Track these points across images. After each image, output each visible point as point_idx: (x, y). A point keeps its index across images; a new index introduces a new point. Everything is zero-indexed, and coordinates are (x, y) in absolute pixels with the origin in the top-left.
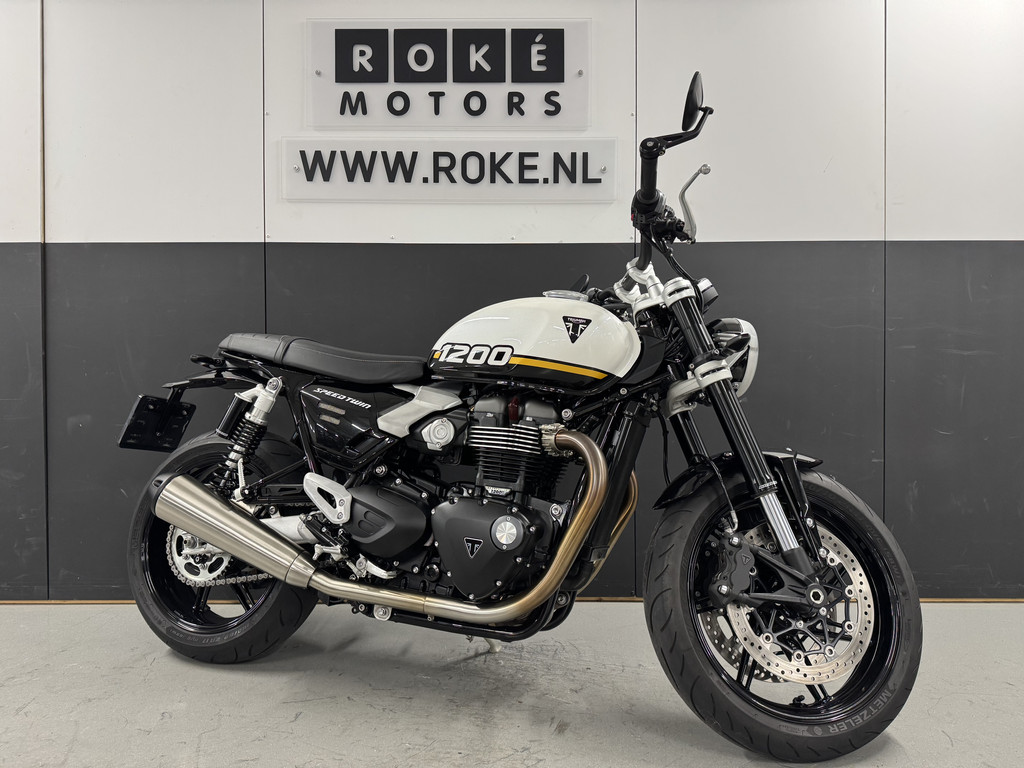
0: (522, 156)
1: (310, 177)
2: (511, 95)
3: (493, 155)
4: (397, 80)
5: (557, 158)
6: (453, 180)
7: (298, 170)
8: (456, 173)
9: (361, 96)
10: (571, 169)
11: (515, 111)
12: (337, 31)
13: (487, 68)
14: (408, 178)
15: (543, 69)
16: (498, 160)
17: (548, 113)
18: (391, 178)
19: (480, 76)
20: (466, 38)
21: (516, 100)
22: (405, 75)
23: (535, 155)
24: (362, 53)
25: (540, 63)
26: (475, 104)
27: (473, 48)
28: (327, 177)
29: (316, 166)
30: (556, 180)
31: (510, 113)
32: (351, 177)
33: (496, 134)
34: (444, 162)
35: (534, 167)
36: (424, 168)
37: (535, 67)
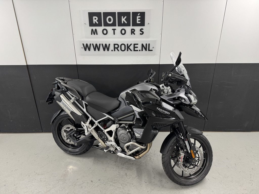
0: (134, 44)
1: (85, 50)
2: (132, 29)
3: (128, 44)
4: (104, 26)
5: (143, 45)
6: (118, 51)
8: (119, 49)
9: (96, 30)
10: (146, 47)
11: (133, 33)
12: (89, 13)
13: (126, 22)
14: (108, 50)
15: (139, 22)
16: (129, 45)
17: (141, 34)
18: (104, 50)
19: (124, 25)
20: (121, 14)
21: (133, 31)
22: (106, 24)
23: (137, 44)
24: (95, 19)
25: (139, 21)
26: (123, 32)
27: (122, 17)
28: (89, 50)
29: (87, 47)
30: (142, 50)
31: (132, 34)
32: (95, 50)
33: (128, 39)
34: (116, 46)
35: (137, 47)
36: (112, 48)
37: (138, 22)
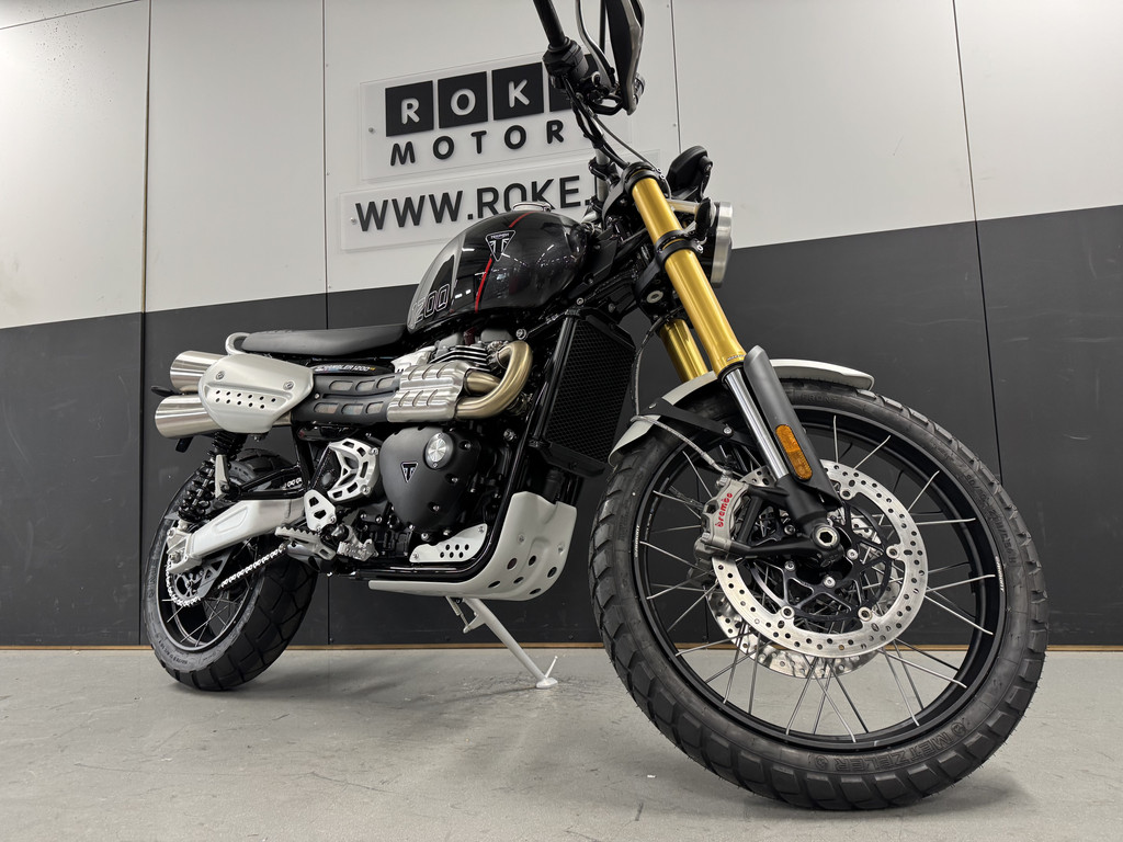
0: (563, 181)
1: (365, 227)
2: (550, 124)
3: (534, 184)
4: (440, 127)
6: (495, 212)
7: (354, 221)
8: (501, 205)
9: (409, 146)
11: (555, 140)
12: (387, 90)
13: (526, 101)
14: (454, 217)
16: (539, 188)
18: (439, 219)
19: (521, 111)
20: (504, 77)
21: (555, 128)
22: (450, 120)
23: (577, 178)
24: (410, 106)
26: (516, 138)
27: (511, 85)
28: (380, 226)
29: (371, 217)
31: (550, 141)
32: (402, 223)
33: (537, 164)
34: (488, 197)
35: (576, 191)
36: (469, 205)
